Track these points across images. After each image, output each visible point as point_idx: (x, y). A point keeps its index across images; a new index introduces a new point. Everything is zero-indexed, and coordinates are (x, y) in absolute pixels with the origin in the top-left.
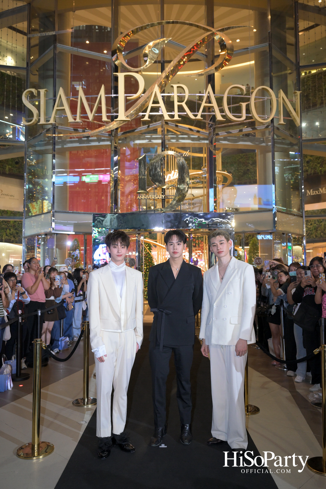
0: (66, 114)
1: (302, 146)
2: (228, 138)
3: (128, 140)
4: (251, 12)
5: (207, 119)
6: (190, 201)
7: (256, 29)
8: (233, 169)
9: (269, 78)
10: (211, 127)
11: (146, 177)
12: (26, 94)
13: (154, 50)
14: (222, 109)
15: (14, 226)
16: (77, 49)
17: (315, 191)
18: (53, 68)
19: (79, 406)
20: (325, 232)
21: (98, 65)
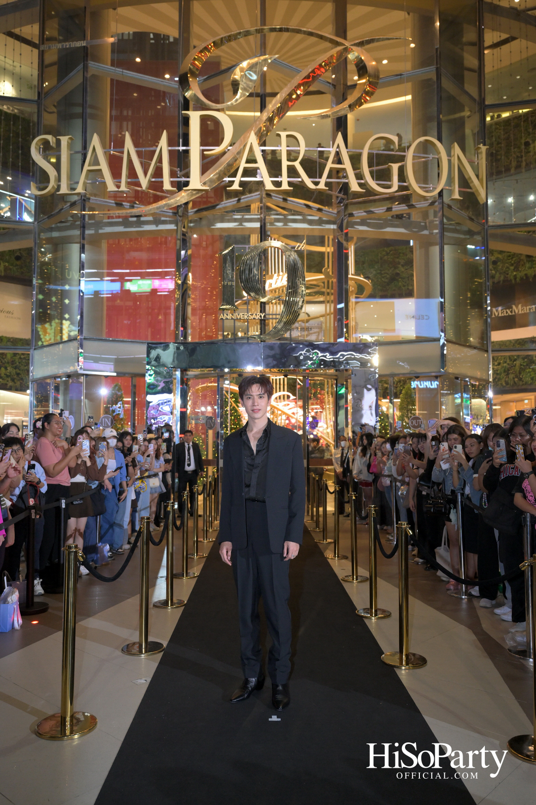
1: (488, 236)
2: (368, 221)
3: (204, 222)
4: (399, 16)
5: (334, 189)
6: (303, 325)
7: (414, 43)
8: (372, 272)
9: (436, 123)
10: (340, 202)
11: (234, 284)
12: (36, 144)
13: (250, 74)
14: (360, 173)
15: (13, 362)
16: (121, 70)
17: (506, 309)
18: (82, 102)
19: (134, 654)
20: (521, 377)
21: (153, 99)
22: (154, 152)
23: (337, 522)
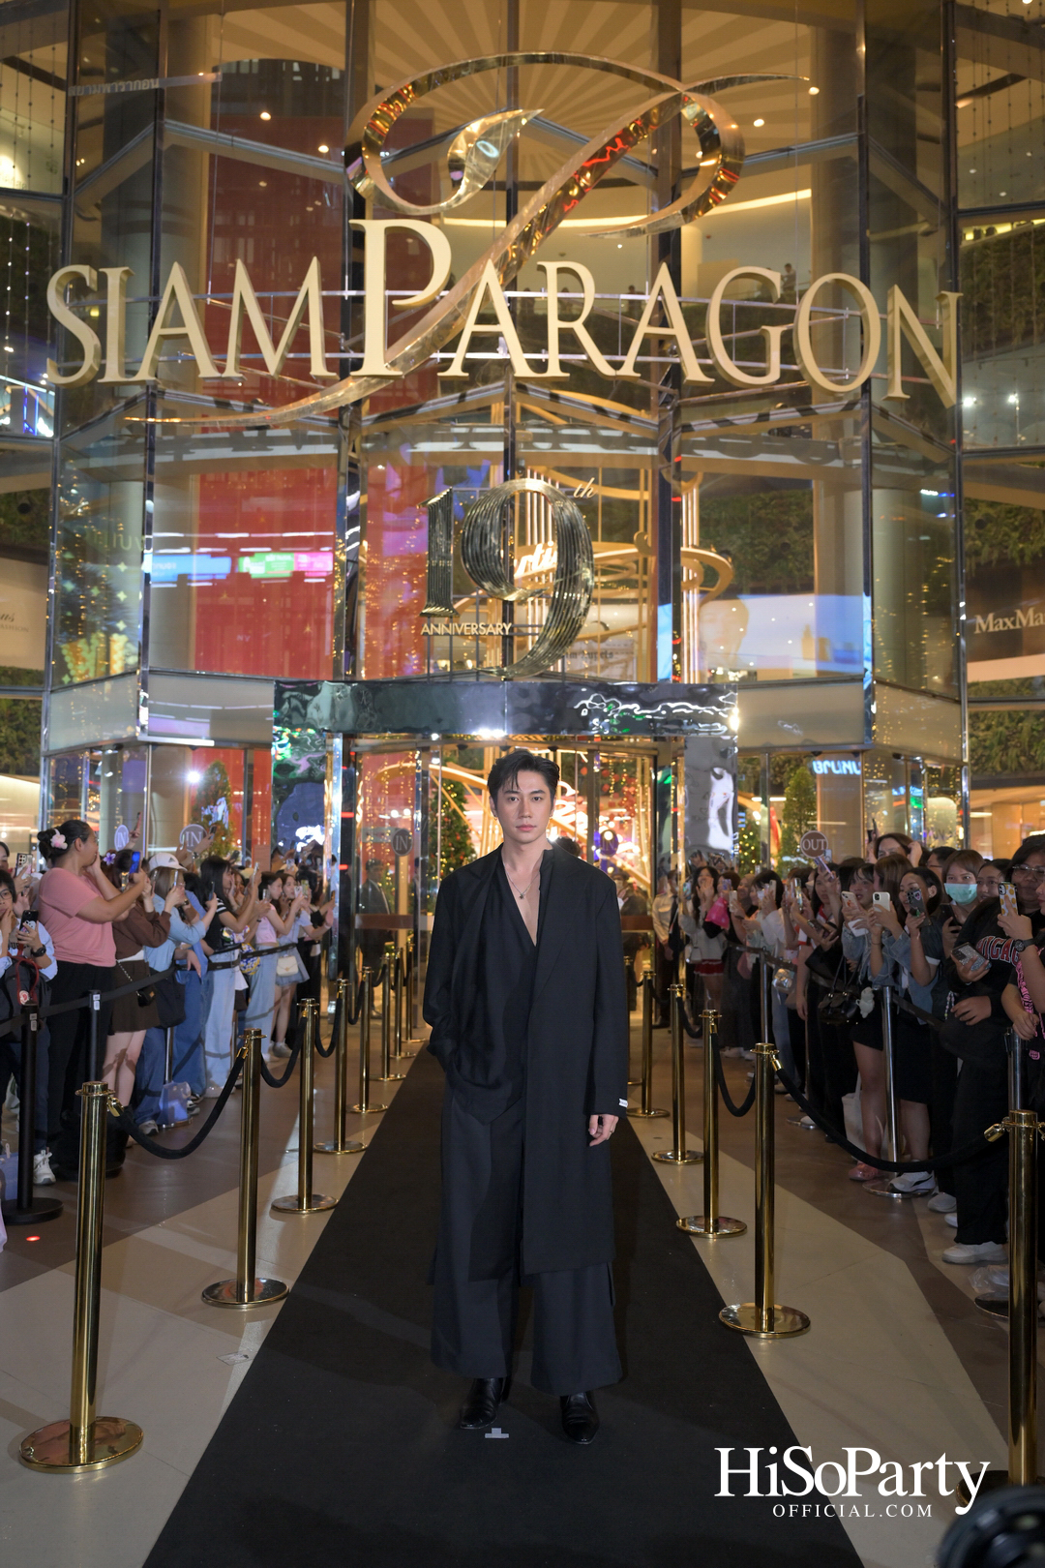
0: (192, 353)
1: (963, 471)
2: (722, 440)
3: (393, 440)
4: (804, 30)
5: (653, 376)
6: (596, 646)
7: (817, 86)
8: (735, 542)
9: (858, 247)
10: (666, 403)
11: (451, 564)
12: (59, 283)
13: (485, 147)
15: (12, 717)
16: (230, 137)
17: (1003, 617)
18: (150, 199)
19: (225, 1305)
20: (1032, 753)
21: (298, 192)
22: (294, 299)
23: (649, 1041)
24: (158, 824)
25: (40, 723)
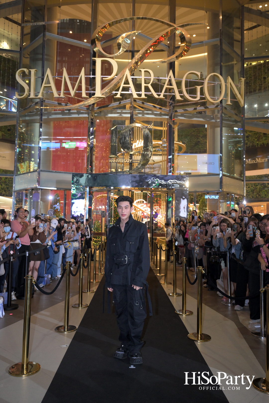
0: (52, 91)
1: (245, 123)
2: (185, 114)
3: (102, 114)
4: (202, 13)
5: (168, 98)
6: (151, 166)
7: (209, 27)
8: (186, 140)
9: (219, 66)
10: (171, 105)
11: (117, 144)
12: (19, 73)
13: (126, 40)
14: (181, 91)
15: (5, 182)
16: (62, 37)
17: (253, 160)
18: (42, 53)
19: (61, 332)
20: (260, 194)
21: (78, 52)
22: (78, 78)
23: (166, 265)
24: (42, 209)
25: (12, 184)
